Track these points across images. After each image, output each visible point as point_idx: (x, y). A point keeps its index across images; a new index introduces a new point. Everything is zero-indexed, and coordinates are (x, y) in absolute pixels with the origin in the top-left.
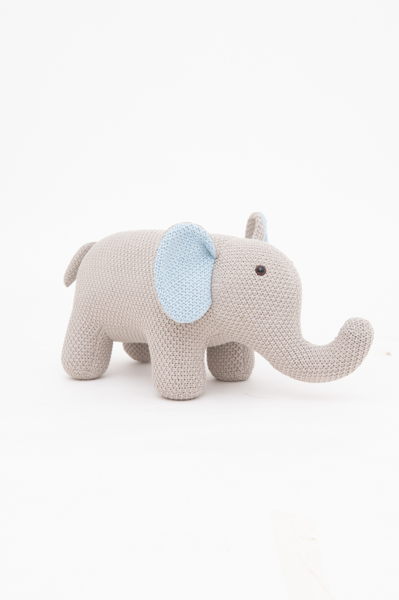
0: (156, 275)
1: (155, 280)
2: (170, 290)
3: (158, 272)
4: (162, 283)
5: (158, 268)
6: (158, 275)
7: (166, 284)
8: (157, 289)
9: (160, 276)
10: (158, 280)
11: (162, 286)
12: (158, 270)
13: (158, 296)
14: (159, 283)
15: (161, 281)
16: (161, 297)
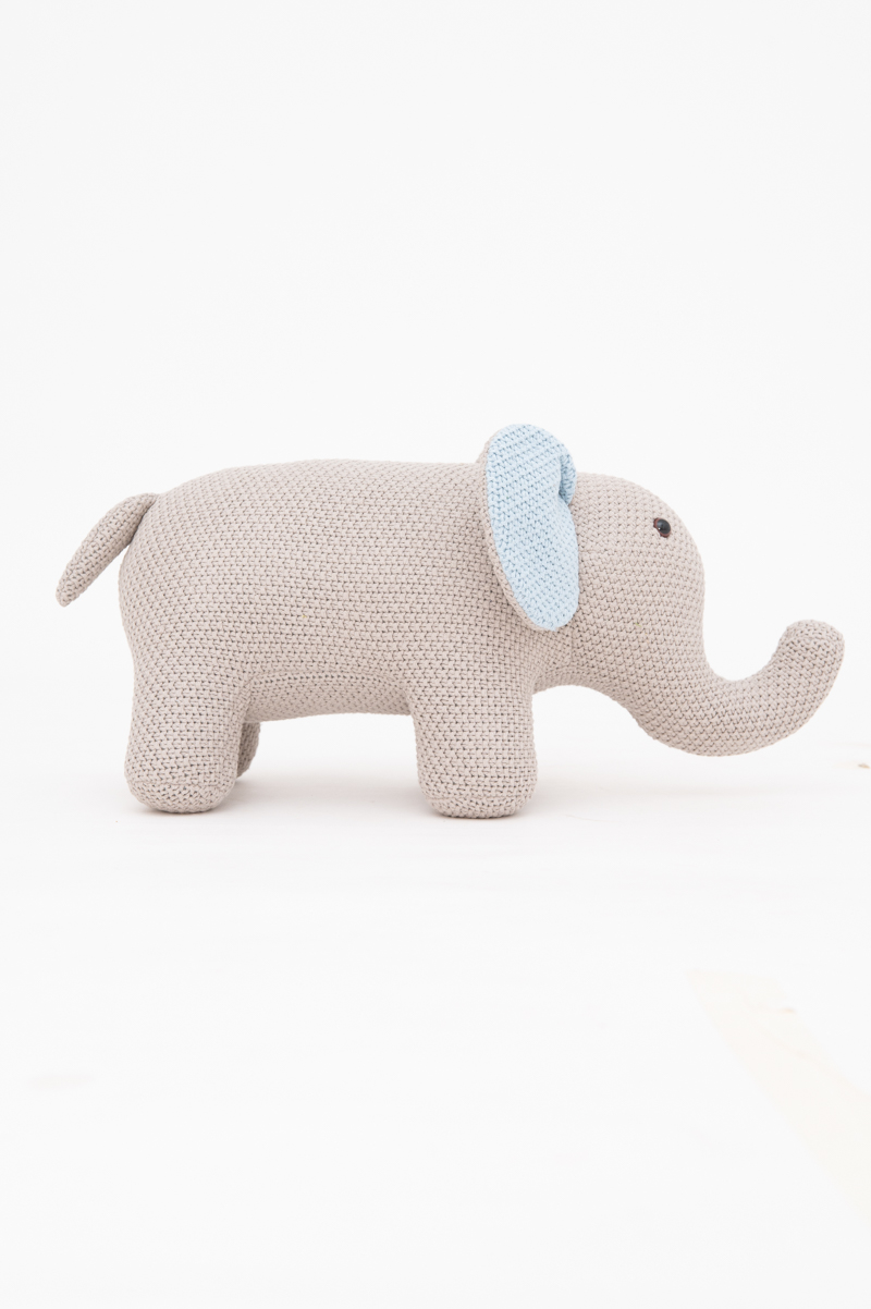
0: (496, 522)
1: (496, 531)
2: (525, 554)
3: (499, 515)
4: (510, 538)
5: (497, 505)
6: (499, 521)
7: (517, 541)
8: (500, 550)
9: (503, 523)
10: (500, 531)
11: (510, 545)
12: (497, 510)
13: (504, 565)
14: (504, 537)
15: (506, 532)
16: (511, 567)
